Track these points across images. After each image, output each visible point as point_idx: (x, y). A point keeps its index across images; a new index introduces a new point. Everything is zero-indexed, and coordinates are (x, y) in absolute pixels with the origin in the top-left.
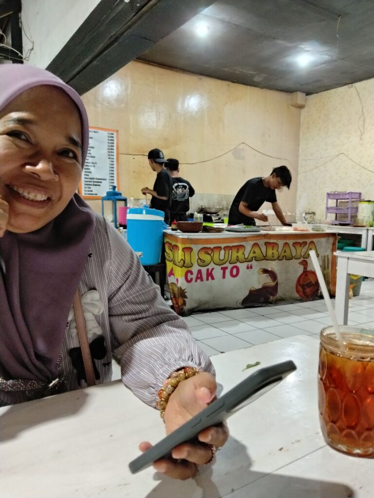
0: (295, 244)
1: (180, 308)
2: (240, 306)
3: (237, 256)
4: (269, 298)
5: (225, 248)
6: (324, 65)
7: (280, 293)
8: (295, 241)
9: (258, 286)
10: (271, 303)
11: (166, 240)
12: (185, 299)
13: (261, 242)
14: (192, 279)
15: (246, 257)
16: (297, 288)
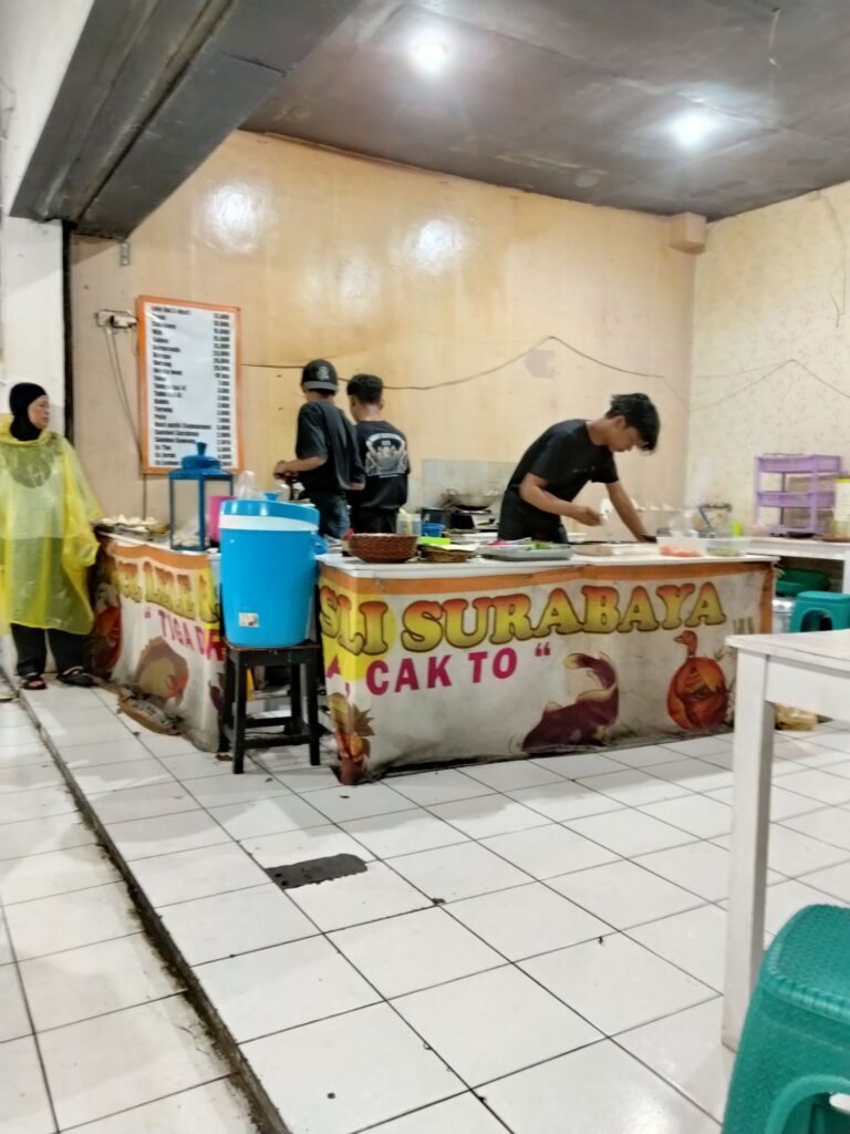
0: (662, 591)
1: (355, 760)
2: (518, 751)
3: (512, 624)
4: (594, 731)
5: (478, 602)
6: (745, 143)
7: (625, 716)
8: (663, 583)
9: (567, 700)
10: (600, 743)
11: (324, 582)
12: (369, 738)
13: (573, 586)
14: (385, 684)
15: (534, 626)
16: (669, 702)
